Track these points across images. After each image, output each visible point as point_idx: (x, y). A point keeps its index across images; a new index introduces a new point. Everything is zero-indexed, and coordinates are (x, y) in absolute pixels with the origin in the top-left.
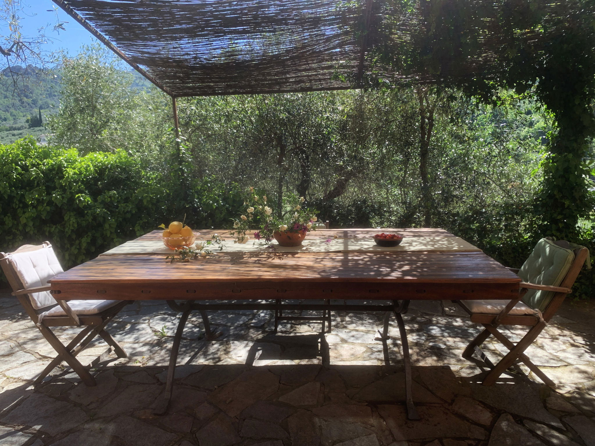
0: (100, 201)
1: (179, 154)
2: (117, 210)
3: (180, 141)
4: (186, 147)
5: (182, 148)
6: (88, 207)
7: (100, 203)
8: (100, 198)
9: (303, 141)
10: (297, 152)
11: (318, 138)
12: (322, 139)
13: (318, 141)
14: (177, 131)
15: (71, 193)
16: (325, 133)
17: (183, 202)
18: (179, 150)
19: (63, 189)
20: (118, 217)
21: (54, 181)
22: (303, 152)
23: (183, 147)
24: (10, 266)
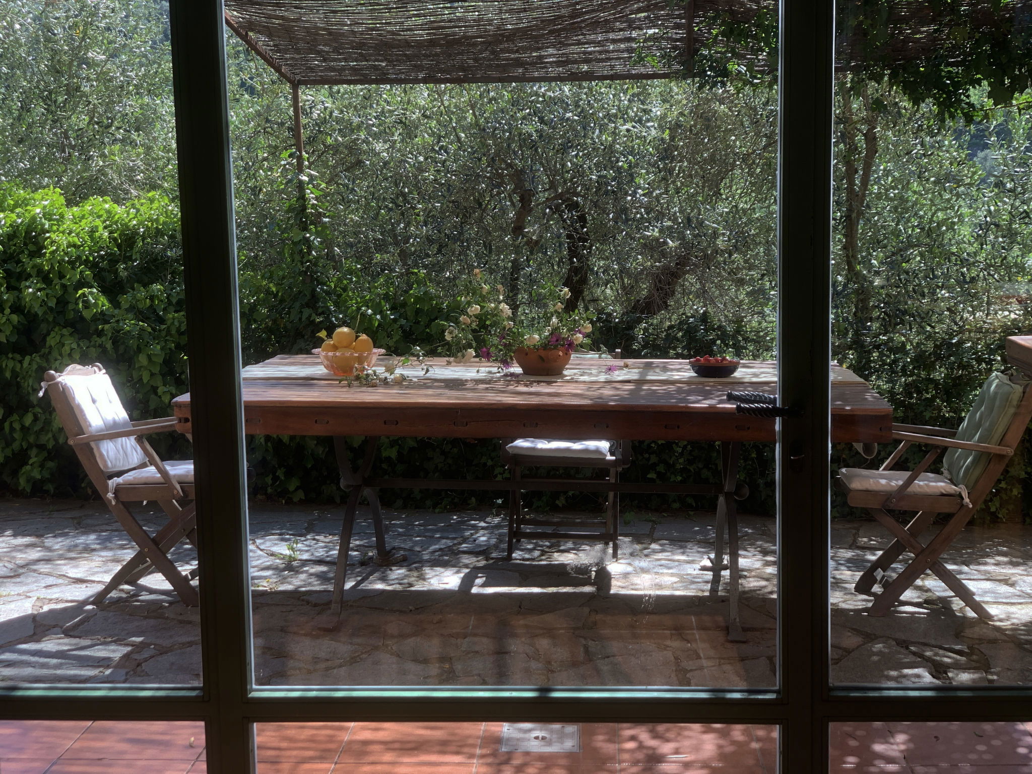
0: (125, 305)
1: (304, 208)
2: (163, 327)
3: (305, 178)
4: (318, 193)
5: (311, 195)
6: (103, 317)
7: (128, 310)
8: (125, 300)
9: (571, 180)
10: (558, 207)
11: (605, 177)
12: (614, 179)
13: (607, 184)
14: (300, 159)
15: (64, 286)
16: (622, 167)
17: (307, 312)
18: (302, 198)
19: (45, 277)
20: (166, 341)
21: (19, 262)
22: (574, 206)
23: (312, 193)
24: (64, 395)
